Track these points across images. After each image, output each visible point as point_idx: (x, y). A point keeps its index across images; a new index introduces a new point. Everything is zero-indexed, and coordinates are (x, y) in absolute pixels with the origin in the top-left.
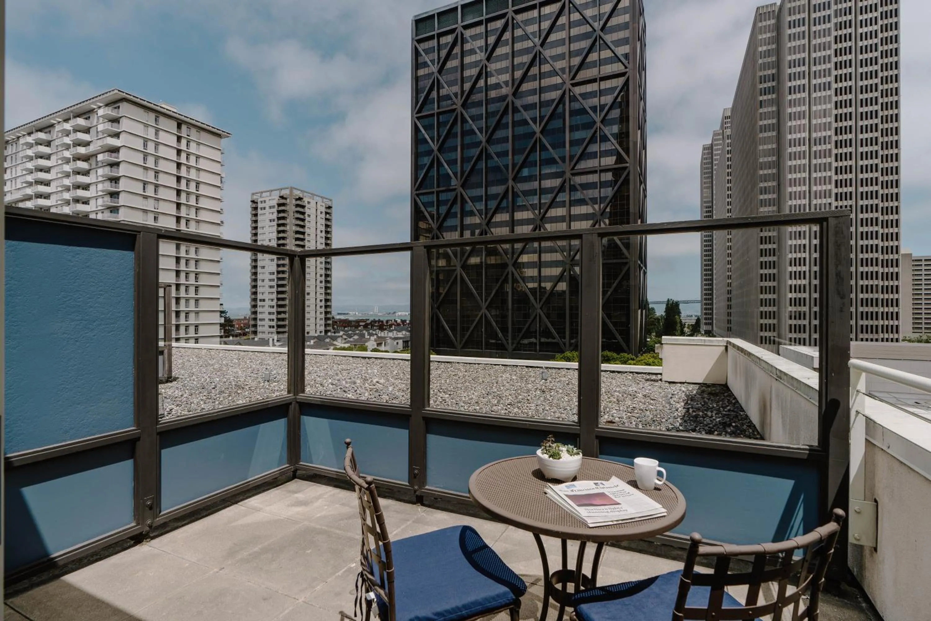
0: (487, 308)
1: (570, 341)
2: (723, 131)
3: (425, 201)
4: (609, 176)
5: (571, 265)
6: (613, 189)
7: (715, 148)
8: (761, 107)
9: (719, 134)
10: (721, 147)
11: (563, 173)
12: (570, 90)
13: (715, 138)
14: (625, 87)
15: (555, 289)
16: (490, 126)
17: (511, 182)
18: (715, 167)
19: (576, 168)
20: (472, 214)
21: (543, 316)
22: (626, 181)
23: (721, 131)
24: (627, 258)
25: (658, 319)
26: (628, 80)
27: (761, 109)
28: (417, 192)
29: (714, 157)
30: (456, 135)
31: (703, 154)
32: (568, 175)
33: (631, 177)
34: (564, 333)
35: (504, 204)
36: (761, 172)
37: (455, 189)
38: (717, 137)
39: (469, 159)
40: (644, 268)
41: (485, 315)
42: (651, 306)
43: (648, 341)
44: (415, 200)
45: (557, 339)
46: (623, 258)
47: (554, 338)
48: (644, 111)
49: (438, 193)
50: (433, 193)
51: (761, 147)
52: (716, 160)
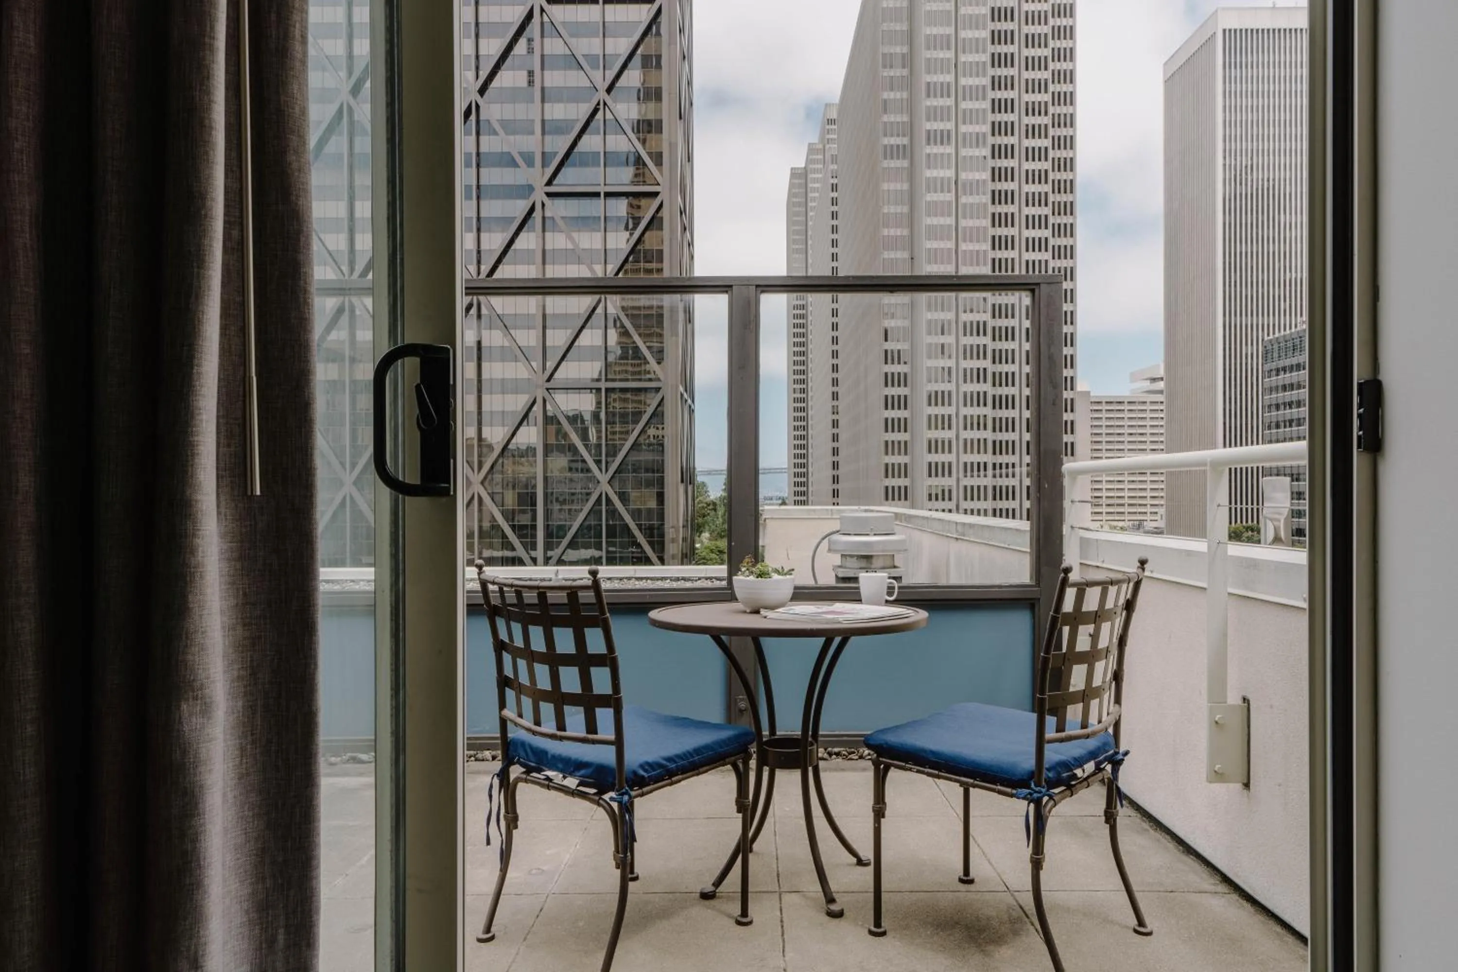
0: (355, 483)
1: (545, 553)
2: (824, 147)
4: (620, 207)
5: (548, 389)
6: (631, 234)
7: (811, 176)
8: (885, 111)
9: (817, 151)
10: (820, 176)
11: (531, 188)
12: (542, 10)
13: (811, 157)
14: (654, 28)
15: (514, 441)
18: (811, 214)
19: (555, 182)
21: (487, 499)
22: (655, 222)
23: (821, 146)
24: (659, 380)
25: (714, 505)
26: (659, 11)
27: (885, 116)
29: (810, 195)
31: (792, 186)
32: (539, 196)
33: (665, 213)
34: (534, 536)
36: (886, 232)
38: (814, 157)
40: (689, 401)
41: (351, 497)
42: (699, 479)
43: (697, 549)
45: (520, 552)
46: (650, 380)
47: (513, 549)
48: (690, 83)
51: (885, 186)
52: (814, 199)
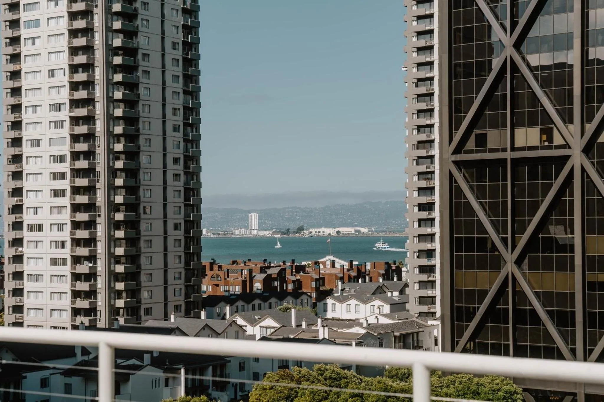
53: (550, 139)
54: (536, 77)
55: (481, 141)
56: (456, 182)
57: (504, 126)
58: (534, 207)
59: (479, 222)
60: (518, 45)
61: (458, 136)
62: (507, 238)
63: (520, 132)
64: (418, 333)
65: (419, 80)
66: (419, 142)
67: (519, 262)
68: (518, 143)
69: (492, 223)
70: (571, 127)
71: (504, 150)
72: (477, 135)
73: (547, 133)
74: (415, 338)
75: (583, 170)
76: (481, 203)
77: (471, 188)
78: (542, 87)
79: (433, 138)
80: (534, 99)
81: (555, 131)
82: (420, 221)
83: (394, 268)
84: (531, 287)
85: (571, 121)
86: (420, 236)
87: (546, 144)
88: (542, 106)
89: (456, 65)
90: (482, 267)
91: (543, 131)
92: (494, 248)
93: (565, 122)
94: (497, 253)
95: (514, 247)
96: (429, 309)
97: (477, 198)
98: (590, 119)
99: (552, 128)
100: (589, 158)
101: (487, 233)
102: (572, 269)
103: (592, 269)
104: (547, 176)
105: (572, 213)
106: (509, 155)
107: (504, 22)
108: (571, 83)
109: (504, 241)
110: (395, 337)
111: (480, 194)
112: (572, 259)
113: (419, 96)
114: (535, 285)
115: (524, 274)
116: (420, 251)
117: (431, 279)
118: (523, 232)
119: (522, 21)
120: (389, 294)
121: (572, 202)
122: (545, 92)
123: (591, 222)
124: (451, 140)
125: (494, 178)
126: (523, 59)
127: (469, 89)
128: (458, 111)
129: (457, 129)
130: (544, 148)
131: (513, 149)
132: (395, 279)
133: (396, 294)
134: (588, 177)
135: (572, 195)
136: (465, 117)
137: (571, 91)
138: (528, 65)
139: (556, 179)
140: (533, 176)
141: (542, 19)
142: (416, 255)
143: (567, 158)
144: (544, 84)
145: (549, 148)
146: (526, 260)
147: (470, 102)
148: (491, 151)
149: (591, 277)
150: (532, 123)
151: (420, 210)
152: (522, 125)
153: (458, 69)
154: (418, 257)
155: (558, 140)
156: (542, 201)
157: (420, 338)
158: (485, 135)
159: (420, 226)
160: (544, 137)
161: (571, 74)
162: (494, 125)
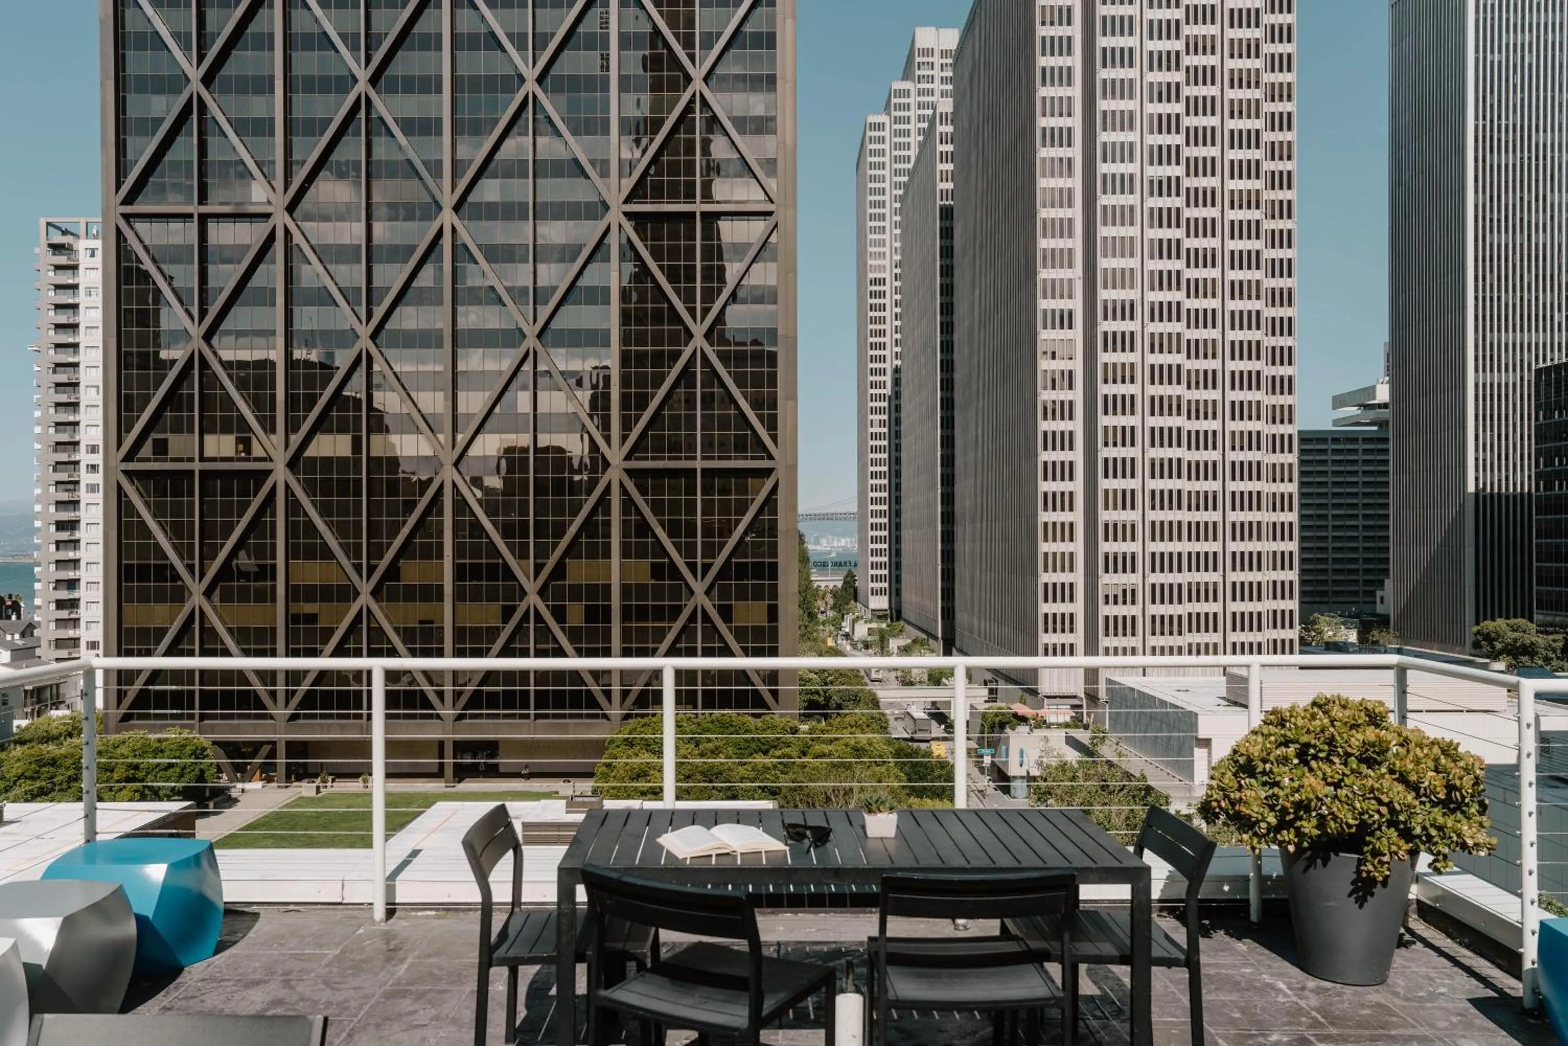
3: (156, 242)
16: (381, 37)
17: (447, 217)
20: (323, 298)
28: (128, 209)
30: (265, 42)
35: (426, 277)
37: (267, 216)
39: (314, 127)
44: (119, 232)
49: (204, 219)
50: (190, 216)
53: (248, 450)
54: (230, 377)
55: (161, 448)
56: (126, 496)
57: (191, 431)
58: (228, 529)
59: (157, 545)
60: (208, 337)
61: (129, 440)
62: (193, 565)
63: (209, 439)
64: (58, 685)
65: (58, 365)
66: (58, 443)
67: (208, 593)
68: (208, 453)
69: (175, 547)
70: (273, 437)
71: (191, 460)
72: (155, 440)
73: (245, 443)
74: (54, 691)
75: (287, 486)
76: (160, 523)
77: (147, 504)
78: (238, 388)
79: (77, 439)
80: (229, 403)
81: (254, 440)
82: (58, 543)
83: (9, 603)
84: (224, 623)
85: (273, 430)
86: (58, 562)
87: (243, 455)
88: (238, 410)
89: (126, 353)
90: (160, 598)
91: (239, 440)
92: (176, 577)
93: (265, 431)
94: (180, 583)
95: (202, 575)
96: (70, 653)
97: (155, 516)
98: (296, 429)
99: (250, 438)
100: (294, 474)
101: (166, 558)
102: (274, 600)
103: (296, 599)
104: (244, 492)
105: (274, 536)
106: (197, 466)
107: (190, 308)
108: (273, 387)
109: (190, 568)
110: (26, 692)
111: (158, 511)
112: (274, 588)
113: (58, 385)
114: (227, 619)
115: (214, 608)
116: (57, 581)
117: (73, 616)
118: (214, 557)
119: (213, 310)
120: (9, 638)
121: (274, 524)
122: (242, 395)
123: (296, 547)
124: (119, 444)
125: (177, 493)
126: (215, 353)
127: (144, 383)
128: (129, 409)
129: (128, 431)
130: (240, 460)
131: (202, 459)
132: (14, 617)
133: (17, 636)
134: (293, 495)
135: (274, 514)
136: (138, 417)
137: (273, 397)
138: (221, 361)
139: (255, 496)
140: (227, 492)
141: (236, 311)
142: (52, 586)
143: (269, 472)
144: (241, 385)
145: (247, 460)
146: (218, 592)
147: (147, 400)
148: (174, 460)
149: (295, 608)
150: (226, 430)
151: (58, 529)
152: (213, 431)
153: (129, 358)
154: (55, 589)
155: (257, 451)
156: (238, 522)
157: (62, 691)
158: (165, 441)
159: (58, 549)
160: (241, 447)
161: (273, 376)
162: (177, 429)
